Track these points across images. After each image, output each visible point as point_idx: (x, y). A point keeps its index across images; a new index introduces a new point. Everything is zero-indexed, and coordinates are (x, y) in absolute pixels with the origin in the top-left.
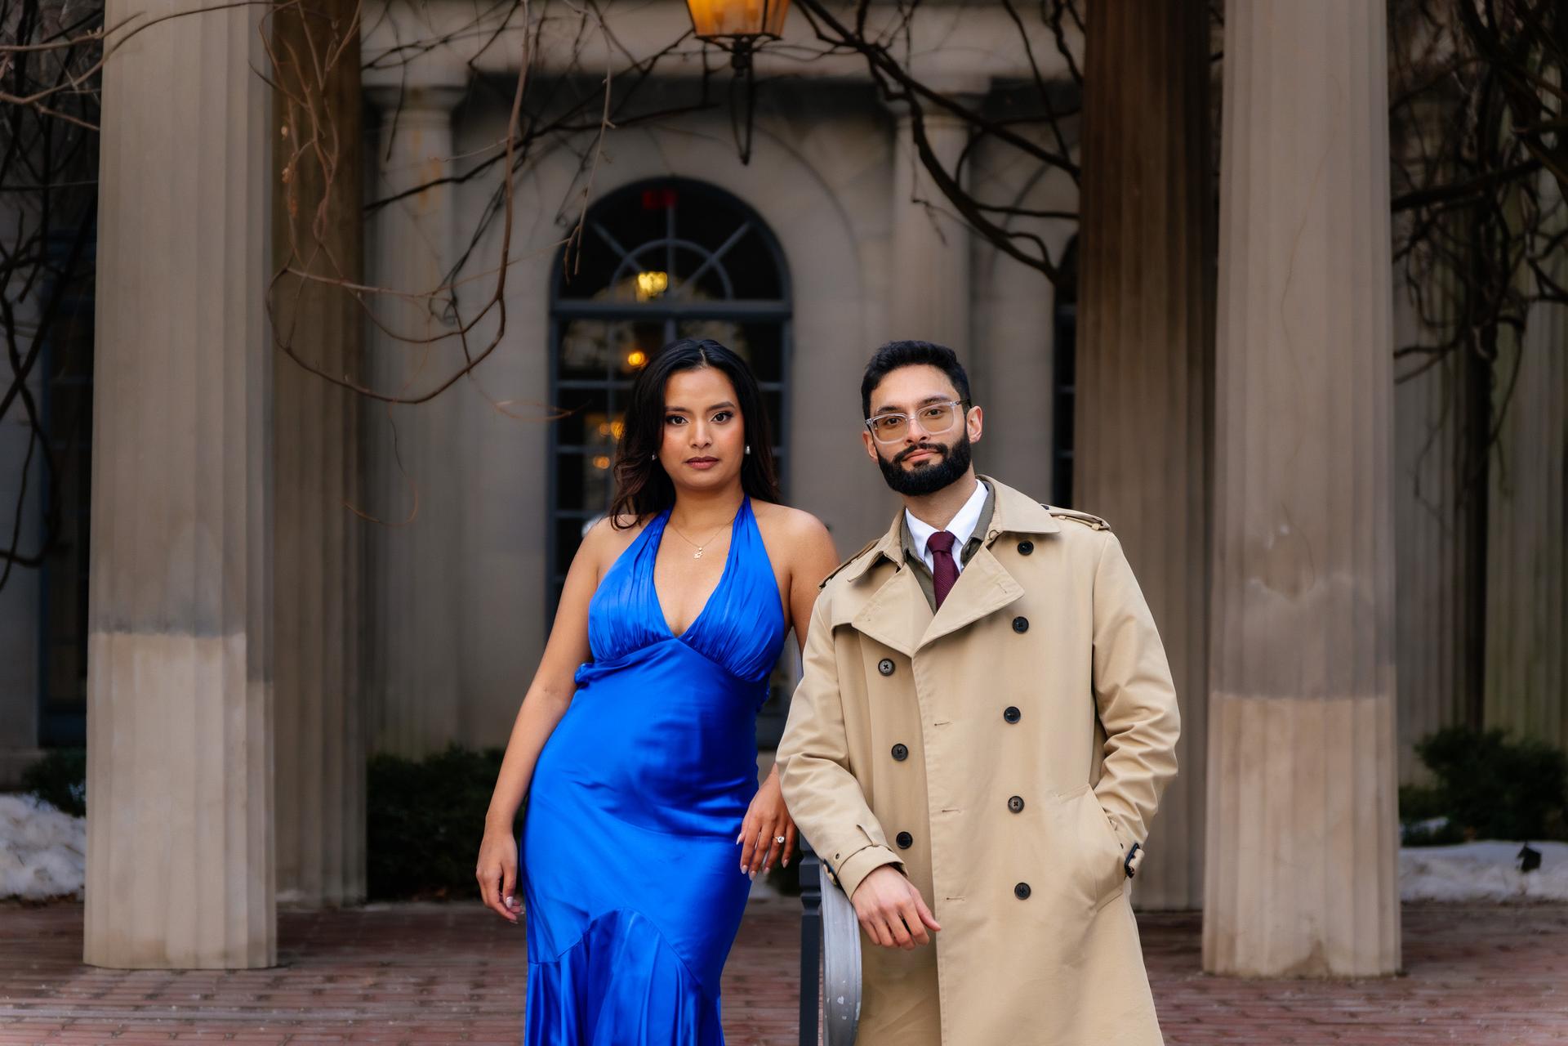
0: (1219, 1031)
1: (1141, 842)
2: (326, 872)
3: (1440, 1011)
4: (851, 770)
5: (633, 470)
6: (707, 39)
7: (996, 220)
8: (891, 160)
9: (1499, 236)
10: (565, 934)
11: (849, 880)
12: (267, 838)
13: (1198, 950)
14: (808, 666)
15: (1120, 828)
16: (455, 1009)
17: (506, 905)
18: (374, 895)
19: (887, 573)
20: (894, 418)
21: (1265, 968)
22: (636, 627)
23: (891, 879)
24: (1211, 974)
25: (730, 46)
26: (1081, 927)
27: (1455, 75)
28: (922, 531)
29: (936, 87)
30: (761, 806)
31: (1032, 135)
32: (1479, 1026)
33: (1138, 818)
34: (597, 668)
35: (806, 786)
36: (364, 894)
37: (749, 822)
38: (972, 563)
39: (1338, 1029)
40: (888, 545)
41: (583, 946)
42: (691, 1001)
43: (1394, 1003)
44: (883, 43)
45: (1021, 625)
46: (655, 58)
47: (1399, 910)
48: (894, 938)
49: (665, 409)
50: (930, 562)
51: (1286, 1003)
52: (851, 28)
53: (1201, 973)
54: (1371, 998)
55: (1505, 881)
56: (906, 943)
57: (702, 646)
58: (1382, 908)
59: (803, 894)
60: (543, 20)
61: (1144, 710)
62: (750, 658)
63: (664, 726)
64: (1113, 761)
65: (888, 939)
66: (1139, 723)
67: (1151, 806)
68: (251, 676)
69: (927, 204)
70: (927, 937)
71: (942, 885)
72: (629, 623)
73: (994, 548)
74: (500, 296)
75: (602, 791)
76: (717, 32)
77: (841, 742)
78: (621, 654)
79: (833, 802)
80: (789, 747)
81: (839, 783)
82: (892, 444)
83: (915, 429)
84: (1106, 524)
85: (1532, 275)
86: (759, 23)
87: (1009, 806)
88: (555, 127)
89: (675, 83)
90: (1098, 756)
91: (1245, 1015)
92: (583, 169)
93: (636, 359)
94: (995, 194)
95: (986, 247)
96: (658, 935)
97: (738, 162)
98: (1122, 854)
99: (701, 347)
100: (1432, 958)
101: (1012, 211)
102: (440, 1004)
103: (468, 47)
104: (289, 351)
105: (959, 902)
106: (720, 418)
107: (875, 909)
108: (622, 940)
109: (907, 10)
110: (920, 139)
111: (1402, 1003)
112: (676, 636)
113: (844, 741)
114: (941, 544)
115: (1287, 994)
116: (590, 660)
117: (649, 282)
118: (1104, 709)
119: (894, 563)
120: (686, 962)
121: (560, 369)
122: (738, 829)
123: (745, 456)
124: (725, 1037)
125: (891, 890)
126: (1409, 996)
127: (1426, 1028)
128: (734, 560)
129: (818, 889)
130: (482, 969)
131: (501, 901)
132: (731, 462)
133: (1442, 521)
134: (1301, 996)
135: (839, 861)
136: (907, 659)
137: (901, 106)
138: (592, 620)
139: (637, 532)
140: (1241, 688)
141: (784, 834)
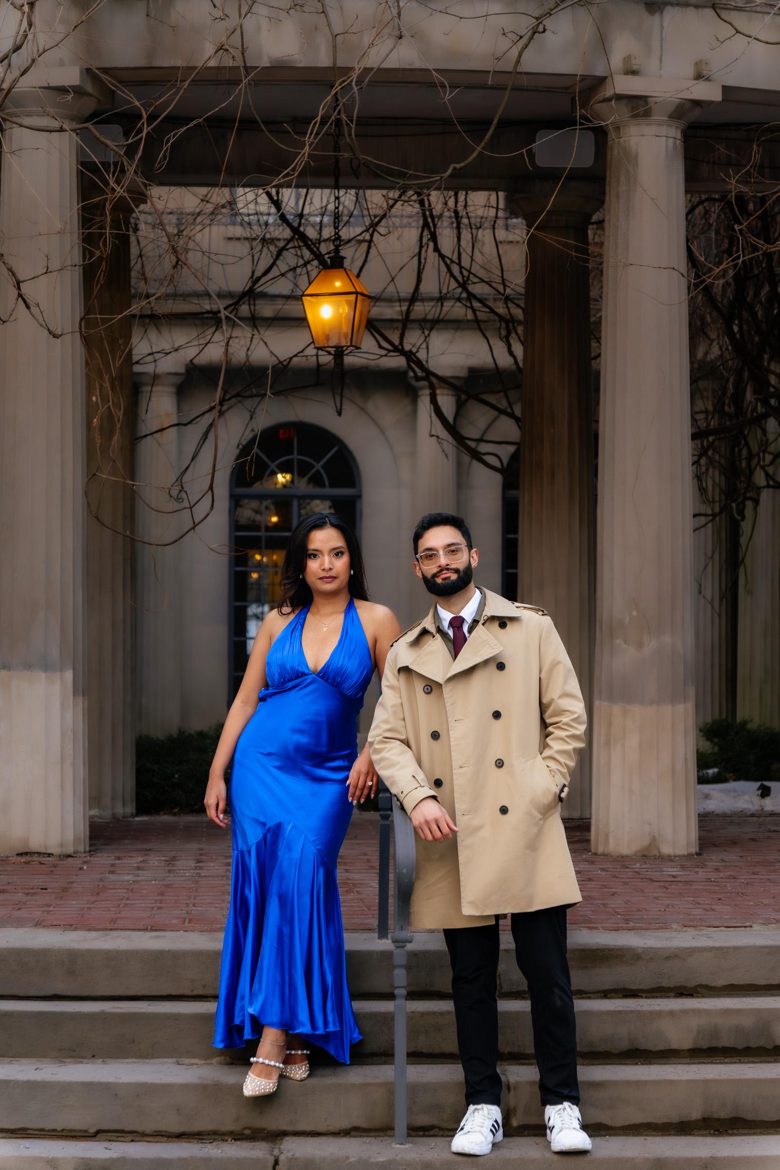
0: (602, 885)
1: (567, 784)
2: (113, 799)
3: (721, 875)
4: (408, 746)
5: (289, 583)
6: (319, 349)
7: (472, 444)
8: (415, 412)
9: (745, 452)
10: (253, 835)
11: (409, 804)
12: (84, 779)
13: (588, 841)
14: (384, 689)
15: (556, 776)
16: (187, 875)
17: (220, 819)
18: (140, 811)
19: (427, 638)
20: (431, 554)
21: (625, 851)
22: (292, 668)
23: (431, 805)
24: (596, 854)
25: (333, 352)
26: (535, 830)
27: (721, 367)
28: (446, 616)
29: (440, 373)
30: (360, 765)
31: (492, 399)
32: (742, 883)
33: (565, 771)
34: (271, 690)
35: (384, 754)
36: (134, 811)
37: (353, 774)
38: (474, 633)
39: (667, 884)
40: (428, 623)
41: (263, 842)
42: (321, 871)
43: (697, 870)
44: (414, 350)
45: (501, 666)
46: (291, 358)
47: (697, 818)
48: (433, 836)
49: (307, 550)
50: (451, 633)
51: (637, 870)
52: (397, 342)
53: (590, 853)
54: (683, 867)
55: (752, 803)
56: (440, 838)
57: (328, 679)
58: (688, 818)
59: (381, 813)
60: (231, 337)
61: (568, 713)
62: (354, 685)
63: (306, 722)
64: (551, 740)
65: (430, 837)
66: (565, 719)
67: (572, 764)
68: (75, 693)
69: (438, 437)
70: (451, 836)
71: (460, 807)
72: (288, 667)
73: (486, 624)
74: (211, 488)
75: (273, 757)
76: (326, 345)
77: (403, 730)
78: (283, 683)
79: (399, 763)
80: (375, 733)
81: (403, 753)
82: (430, 569)
83: (443, 560)
84: (546, 612)
85: (763, 474)
86: (349, 339)
87: (496, 764)
88: (237, 395)
89: (302, 371)
90: (542, 738)
91: (615, 876)
92: (251, 418)
93: (275, 519)
94: (471, 431)
95: (466, 458)
96: (304, 836)
97: (336, 414)
98: (557, 790)
99: (327, 516)
100: (715, 845)
101: (480, 440)
102: (179, 872)
103: (189, 353)
104: (97, 518)
105: (469, 816)
106: (337, 554)
107: (422, 820)
108: (284, 838)
109: (427, 333)
110: (434, 401)
111: (700, 870)
112: (314, 673)
113: (404, 730)
114: (457, 622)
115: (638, 865)
116: (267, 686)
117: (281, 478)
118: (546, 712)
119: (432, 633)
120: (319, 850)
121: (236, 526)
122: (347, 778)
123: (351, 576)
124: (339, 889)
125: (432, 810)
126: (703, 866)
127: (714, 884)
128: (345, 633)
129: (391, 810)
130: (200, 852)
131: (217, 816)
132: (343, 578)
133: (713, 607)
134: (645, 866)
135: (403, 795)
136: (439, 685)
137: (424, 383)
138: (268, 664)
139: (292, 617)
140: (611, 698)
141: (372, 781)
